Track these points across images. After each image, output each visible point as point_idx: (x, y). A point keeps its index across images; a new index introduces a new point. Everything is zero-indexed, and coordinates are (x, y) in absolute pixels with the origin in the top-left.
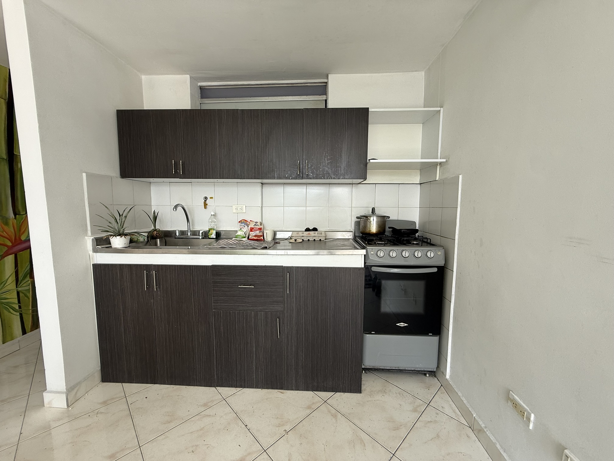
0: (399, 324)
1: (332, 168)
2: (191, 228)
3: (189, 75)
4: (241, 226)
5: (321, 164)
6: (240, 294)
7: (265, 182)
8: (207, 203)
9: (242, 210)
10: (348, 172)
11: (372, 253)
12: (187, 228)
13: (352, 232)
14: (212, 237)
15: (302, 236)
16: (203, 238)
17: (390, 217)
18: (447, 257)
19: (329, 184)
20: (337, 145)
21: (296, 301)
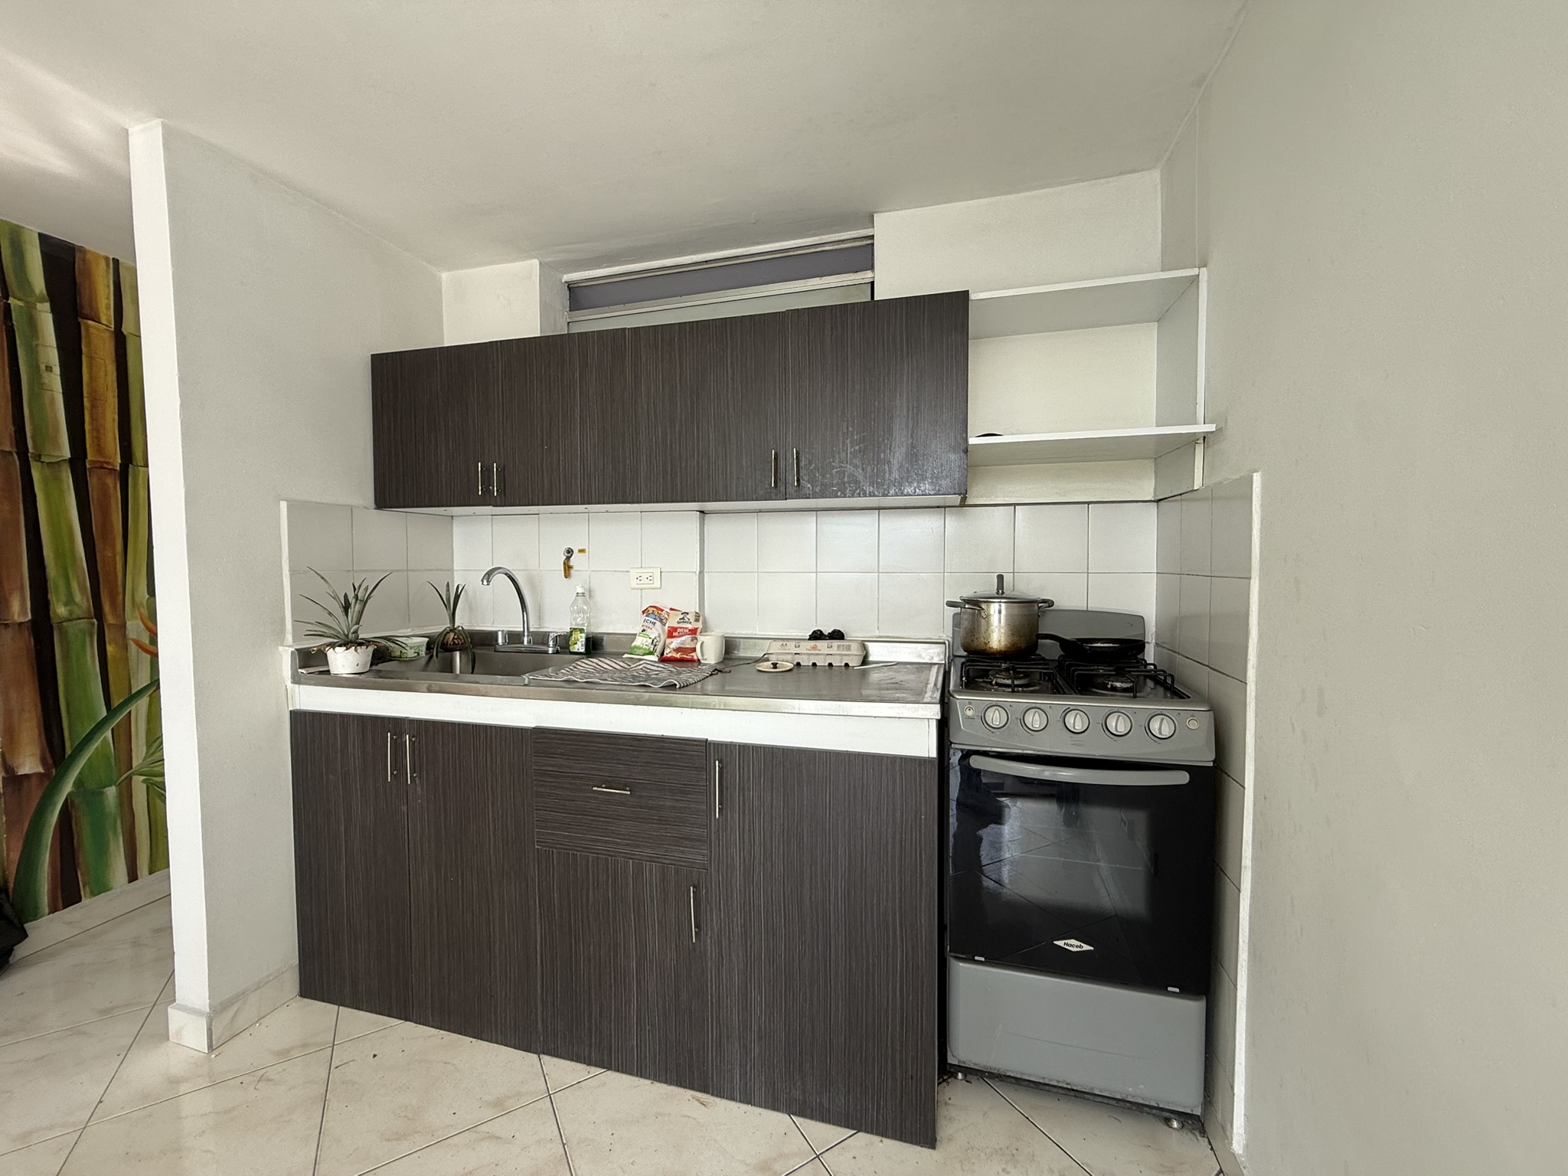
0: (1063, 942)
1: (864, 466)
2: (531, 626)
3: (537, 260)
4: (645, 624)
5: (833, 457)
6: (599, 810)
7: (710, 509)
8: (571, 564)
9: (651, 582)
10: (911, 476)
11: (970, 713)
12: (522, 626)
13: (945, 643)
14: (576, 650)
15: (796, 654)
16: (557, 652)
17: (1053, 602)
18: (1223, 739)
19: (879, 509)
20: (880, 403)
21: (742, 841)
